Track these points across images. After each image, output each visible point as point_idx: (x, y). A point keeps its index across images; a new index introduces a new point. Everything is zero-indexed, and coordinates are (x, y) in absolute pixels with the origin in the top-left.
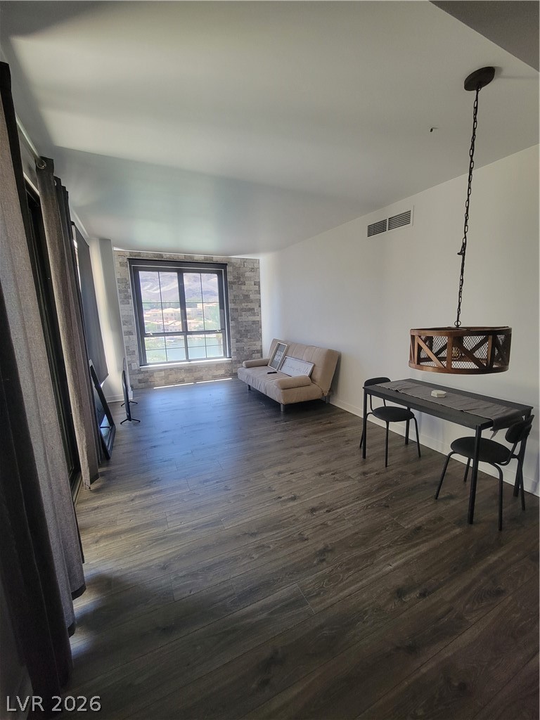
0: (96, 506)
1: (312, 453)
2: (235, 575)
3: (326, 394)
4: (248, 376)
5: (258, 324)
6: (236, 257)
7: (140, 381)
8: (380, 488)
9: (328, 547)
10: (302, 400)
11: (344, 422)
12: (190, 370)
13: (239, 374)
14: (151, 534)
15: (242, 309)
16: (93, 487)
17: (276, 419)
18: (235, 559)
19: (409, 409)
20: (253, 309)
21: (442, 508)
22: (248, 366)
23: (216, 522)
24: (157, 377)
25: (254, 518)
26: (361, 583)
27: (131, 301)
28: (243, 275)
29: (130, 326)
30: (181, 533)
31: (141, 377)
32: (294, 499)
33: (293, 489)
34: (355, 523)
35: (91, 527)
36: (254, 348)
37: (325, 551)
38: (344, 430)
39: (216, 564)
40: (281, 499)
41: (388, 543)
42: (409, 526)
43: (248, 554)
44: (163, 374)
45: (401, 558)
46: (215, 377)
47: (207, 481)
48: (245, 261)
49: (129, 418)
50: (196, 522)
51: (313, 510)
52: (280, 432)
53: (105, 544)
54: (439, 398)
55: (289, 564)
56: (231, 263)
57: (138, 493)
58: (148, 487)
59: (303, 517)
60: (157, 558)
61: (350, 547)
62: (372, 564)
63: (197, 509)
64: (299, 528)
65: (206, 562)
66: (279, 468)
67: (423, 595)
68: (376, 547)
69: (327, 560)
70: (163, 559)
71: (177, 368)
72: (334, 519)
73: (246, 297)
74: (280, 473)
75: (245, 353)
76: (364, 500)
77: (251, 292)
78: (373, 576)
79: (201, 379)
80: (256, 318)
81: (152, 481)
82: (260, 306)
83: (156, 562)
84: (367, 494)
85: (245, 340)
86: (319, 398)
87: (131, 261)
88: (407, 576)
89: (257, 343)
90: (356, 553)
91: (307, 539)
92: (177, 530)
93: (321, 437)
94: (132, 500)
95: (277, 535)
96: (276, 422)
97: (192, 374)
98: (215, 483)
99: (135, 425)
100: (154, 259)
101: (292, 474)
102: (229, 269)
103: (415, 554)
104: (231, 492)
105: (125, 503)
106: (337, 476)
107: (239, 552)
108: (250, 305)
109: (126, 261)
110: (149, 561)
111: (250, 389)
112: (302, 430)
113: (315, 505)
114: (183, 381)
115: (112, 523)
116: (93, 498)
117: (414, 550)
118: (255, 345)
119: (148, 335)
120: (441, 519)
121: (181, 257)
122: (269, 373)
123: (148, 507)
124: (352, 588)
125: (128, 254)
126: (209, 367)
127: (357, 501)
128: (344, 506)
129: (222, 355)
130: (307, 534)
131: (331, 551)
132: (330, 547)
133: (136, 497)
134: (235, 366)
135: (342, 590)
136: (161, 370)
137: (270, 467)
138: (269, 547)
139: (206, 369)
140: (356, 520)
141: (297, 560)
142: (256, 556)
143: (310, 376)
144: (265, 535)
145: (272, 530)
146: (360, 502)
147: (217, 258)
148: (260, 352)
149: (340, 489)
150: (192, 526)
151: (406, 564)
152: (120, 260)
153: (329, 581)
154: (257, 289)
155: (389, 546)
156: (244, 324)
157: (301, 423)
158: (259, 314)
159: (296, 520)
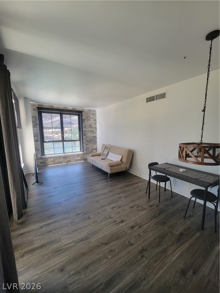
0: (21, 232)
1: (126, 197)
2: (101, 270)
3: (128, 168)
4: (93, 160)
5: (95, 137)
6: (86, 109)
7: (41, 163)
8: (160, 213)
9: (143, 248)
10: (118, 172)
11: (136, 181)
12: (65, 157)
13: (88, 159)
14: (53, 248)
15: (89, 131)
16: (19, 221)
17: (107, 180)
18: (99, 260)
19: (166, 175)
20: (93, 131)
21: (188, 222)
22: (92, 156)
23: (86, 238)
24: (49, 161)
25: (105, 234)
26: (164, 269)
27: (38, 126)
28: (89, 116)
29: (37, 138)
30: (69, 246)
31: (42, 161)
32: (122, 222)
33: (121, 216)
34: (153, 233)
35: (19, 247)
36: (93, 148)
37: (143, 251)
38: (137, 185)
39: (89, 265)
40: (116, 222)
41: (171, 243)
42: (177, 233)
43: (106, 256)
44: (52, 159)
45: (178, 252)
46: (76, 160)
47: (78, 214)
48: (90, 110)
49: (37, 182)
50: (76, 238)
51: (132, 227)
52: (110, 186)
53: (27, 257)
54: (183, 172)
55: (127, 260)
56: (84, 111)
57: (44, 224)
58: (49, 219)
59: (128, 231)
60: (58, 264)
61: (154, 247)
62: (167, 256)
63: (76, 231)
64: (128, 238)
65: (84, 263)
66: (113, 205)
67: (194, 273)
68: (165, 246)
69: (145, 255)
70: (61, 264)
71: (59, 157)
72: (143, 232)
73: (91, 126)
74: (113, 208)
75: (90, 150)
76: (154, 220)
77: (92, 124)
78: (169, 264)
79: (70, 161)
80: (94, 135)
81: (51, 216)
82: (96, 130)
83: (57, 266)
84: (155, 217)
85: (90, 144)
86: (125, 170)
87: (39, 108)
88: (184, 262)
89: (95, 145)
90: (158, 250)
91: (133, 244)
92: (67, 245)
93: (128, 189)
94: (41, 228)
95: (118, 243)
96: (107, 181)
97: (66, 160)
98: (83, 215)
99: (40, 185)
100: (50, 108)
101: (119, 208)
102: (83, 113)
103: (184, 248)
104: (92, 219)
105: (37, 229)
106: (139, 208)
107: (100, 256)
108: (92, 129)
109: (36, 108)
110: (53, 266)
111: (93, 166)
112: (120, 185)
113: (132, 224)
114: (61, 162)
115: (31, 243)
116: (19, 228)
117: (182, 246)
118: (94, 146)
119: (46, 142)
120: (189, 228)
121: (62, 107)
122: (102, 159)
123: (50, 231)
124: (161, 272)
125: (37, 105)
126: (74, 156)
127: (151, 221)
128: (146, 224)
129: (80, 151)
130: (132, 241)
131: (146, 250)
132: (145, 248)
133: (43, 226)
134: (85, 155)
135: (156, 274)
136: (51, 158)
137: (108, 205)
138: (115, 251)
139: (72, 157)
140: (154, 232)
141: (130, 258)
142: (109, 257)
143: (121, 160)
144: (112, 244)
145: (115, 241)
146: (153, 221)
147: (78, 109)
148: (96, 149)
149: (142, 215)
150: (74, 241)
151: (182, 254)
152: (33, 107)
153: (148, 269)
154: (95, 122)
155: (171, 245)
156: (89, 137)
157: (118, 182)
158: (96, 133)
159: (126, 233)
